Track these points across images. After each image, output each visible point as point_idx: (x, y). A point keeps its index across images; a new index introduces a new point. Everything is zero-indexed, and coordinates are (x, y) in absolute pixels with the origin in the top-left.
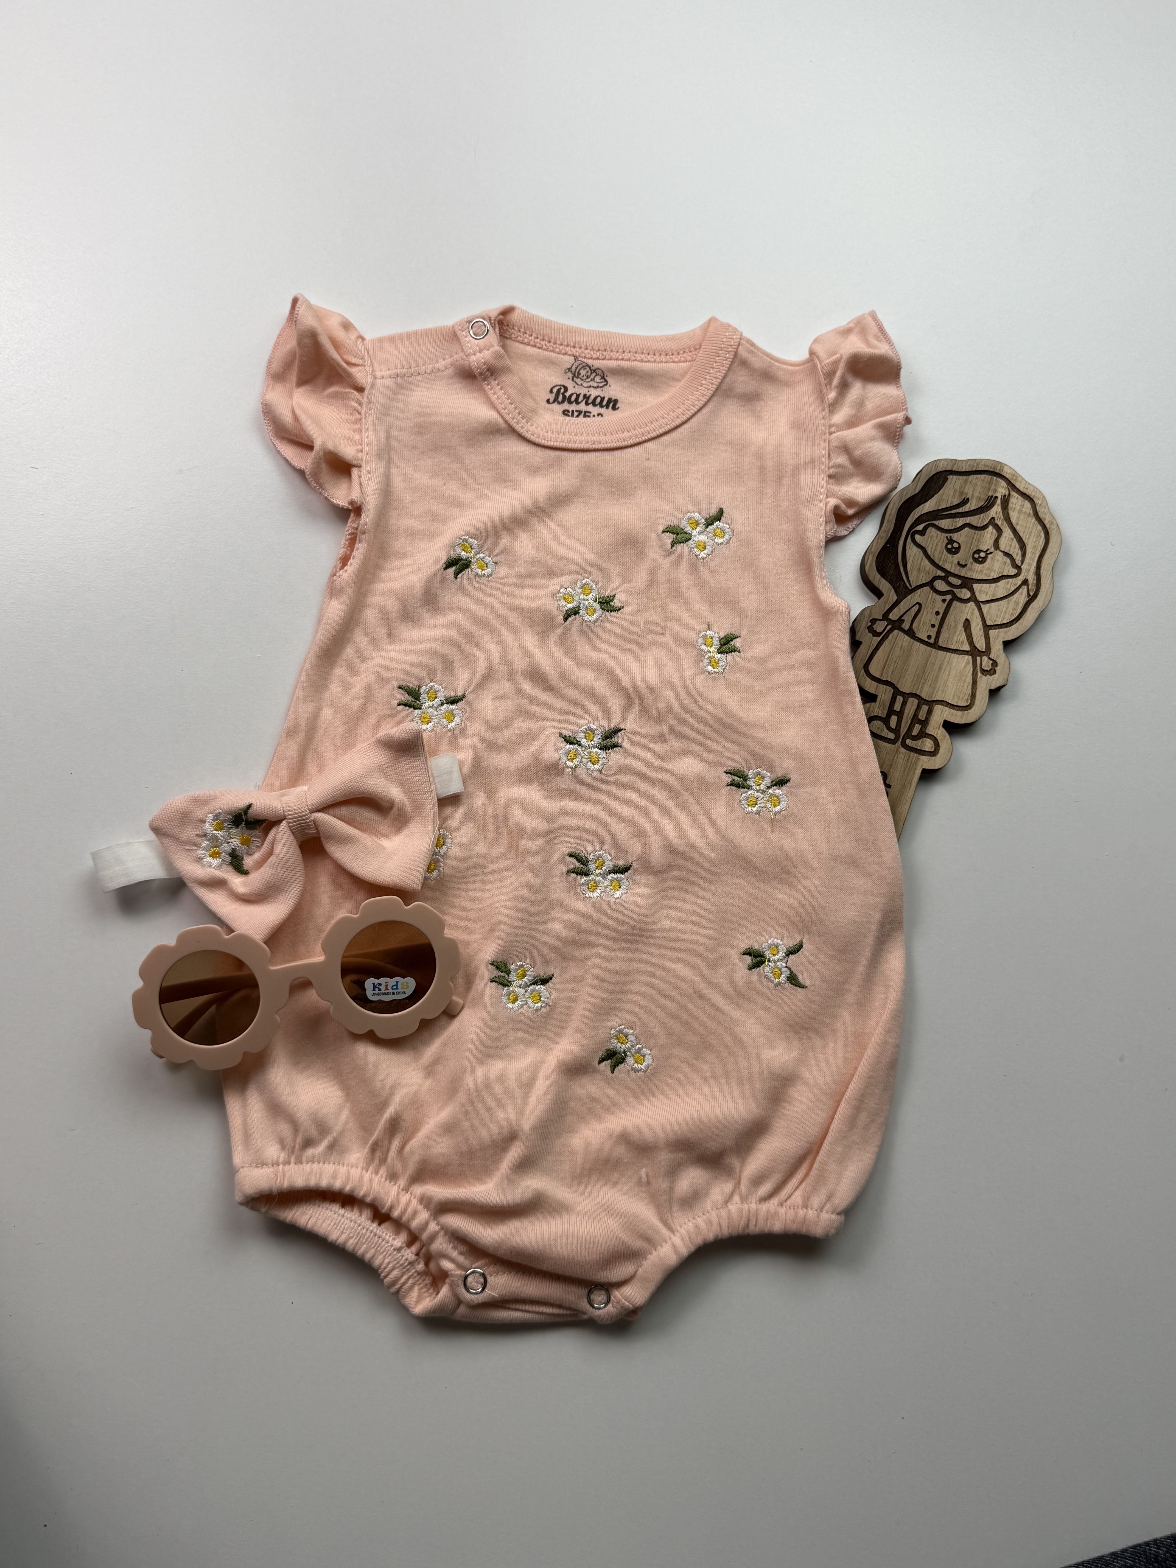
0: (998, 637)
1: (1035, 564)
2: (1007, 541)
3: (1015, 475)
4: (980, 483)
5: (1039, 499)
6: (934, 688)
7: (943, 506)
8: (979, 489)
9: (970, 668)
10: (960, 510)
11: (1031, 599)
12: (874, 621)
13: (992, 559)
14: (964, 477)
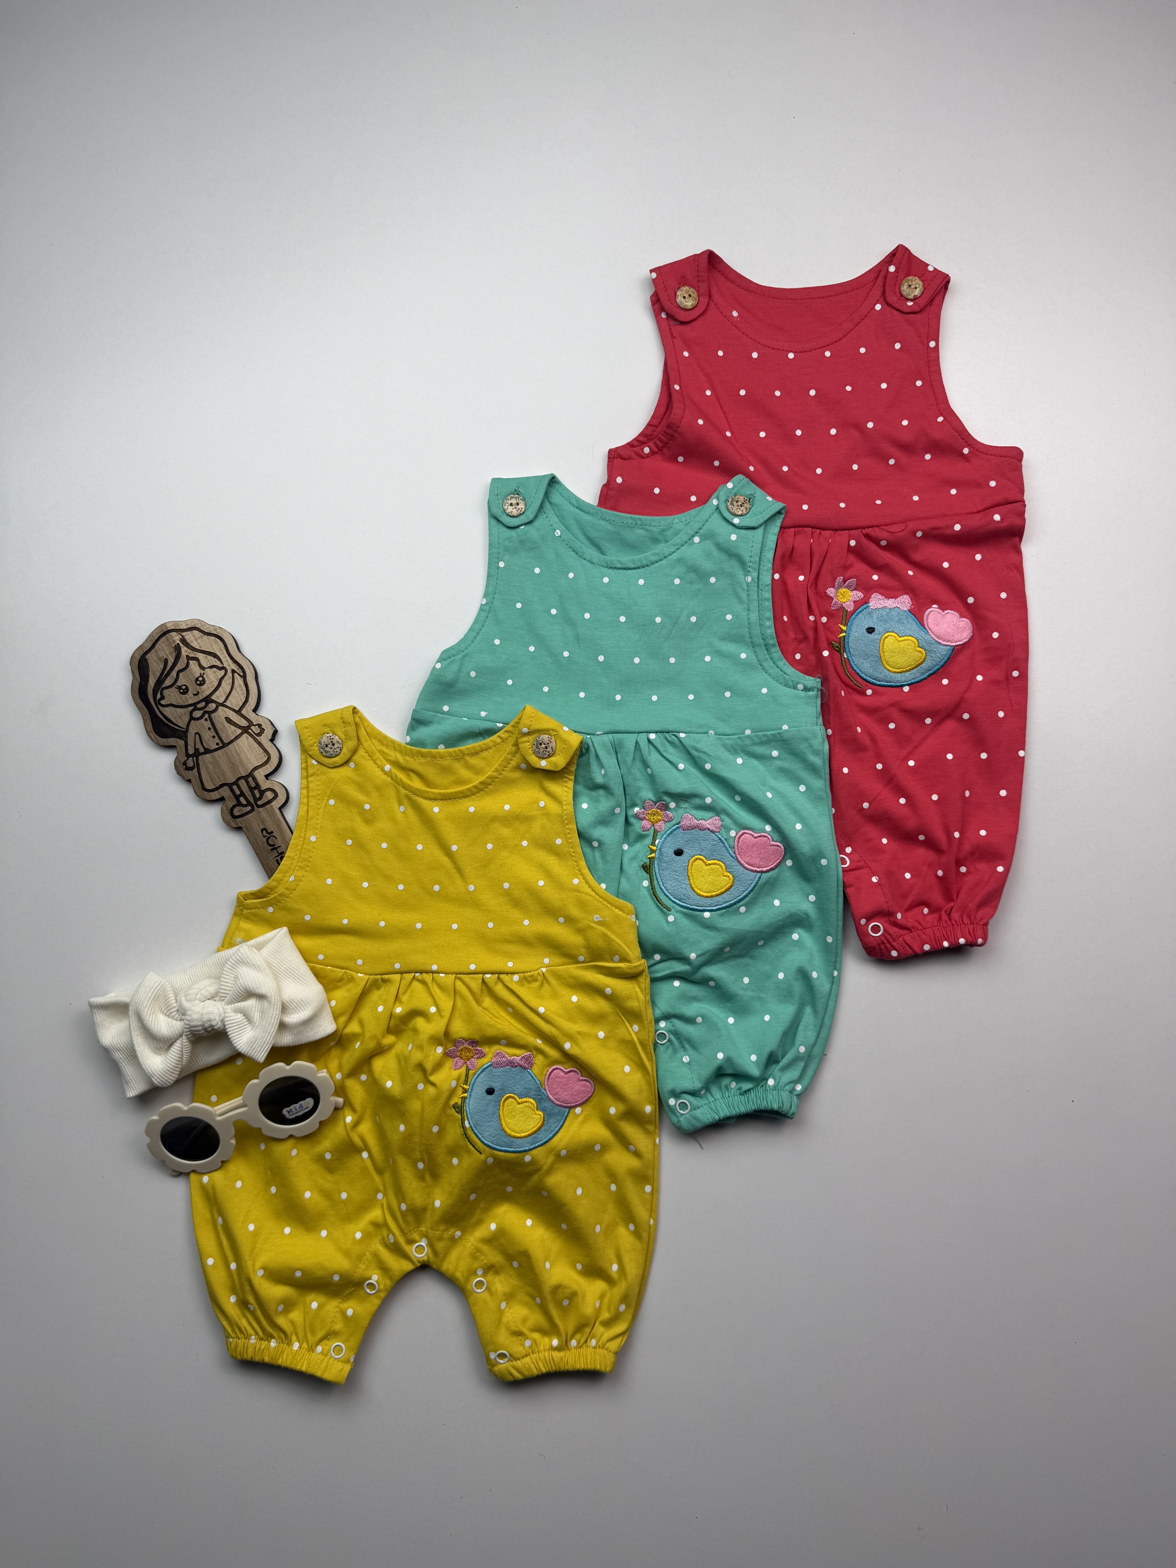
0: (248, 711)
1: (228, 658)
2: (205, 660)
3: (175, 623)
4: (163, 645)
5: (197, 624)
6: (244, 766)
7: (158, 675)
8: (166, 648)
9: (250, 739)
10: (168, 668)
11: (244, 677)
12: (185, 763)
13: (207, 677)
14: (154, 650)
